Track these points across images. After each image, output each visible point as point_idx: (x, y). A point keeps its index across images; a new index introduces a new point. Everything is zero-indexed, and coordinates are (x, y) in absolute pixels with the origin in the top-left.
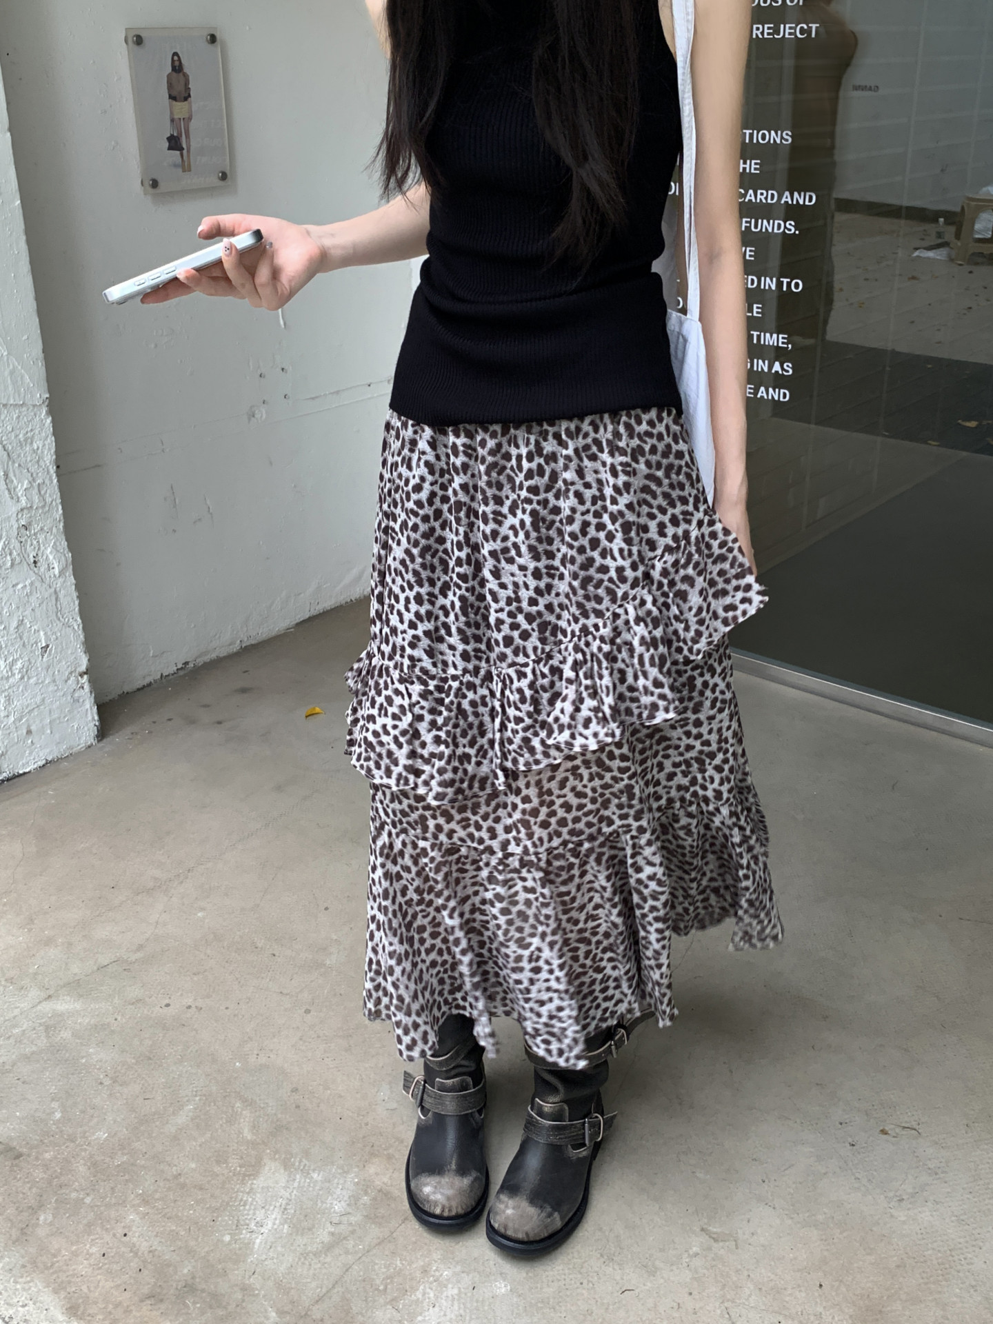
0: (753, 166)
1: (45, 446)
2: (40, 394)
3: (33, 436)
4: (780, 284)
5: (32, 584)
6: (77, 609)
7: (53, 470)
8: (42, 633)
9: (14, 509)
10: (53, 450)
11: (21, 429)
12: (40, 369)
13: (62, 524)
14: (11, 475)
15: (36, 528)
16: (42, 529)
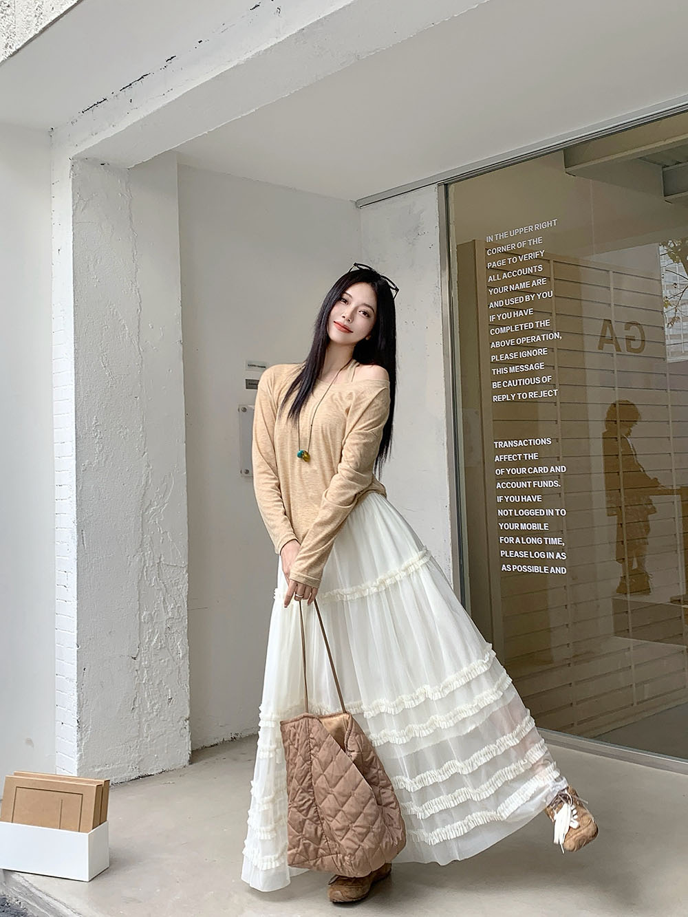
0: (535, 456)
1: (183, 587)
2: (184, 563)
3: (178, 583)
4: (555, 512)
5: (168, 661)
6: (188, 680)
7: (185, 600)
8: (170, 690)
9: (166, 618)
10: (187, 590)
11: (174, 578)
12: (186, 550)
13: (186, 631)
14: (166, 600)
15: (174, 629)
16: (177, 631)
